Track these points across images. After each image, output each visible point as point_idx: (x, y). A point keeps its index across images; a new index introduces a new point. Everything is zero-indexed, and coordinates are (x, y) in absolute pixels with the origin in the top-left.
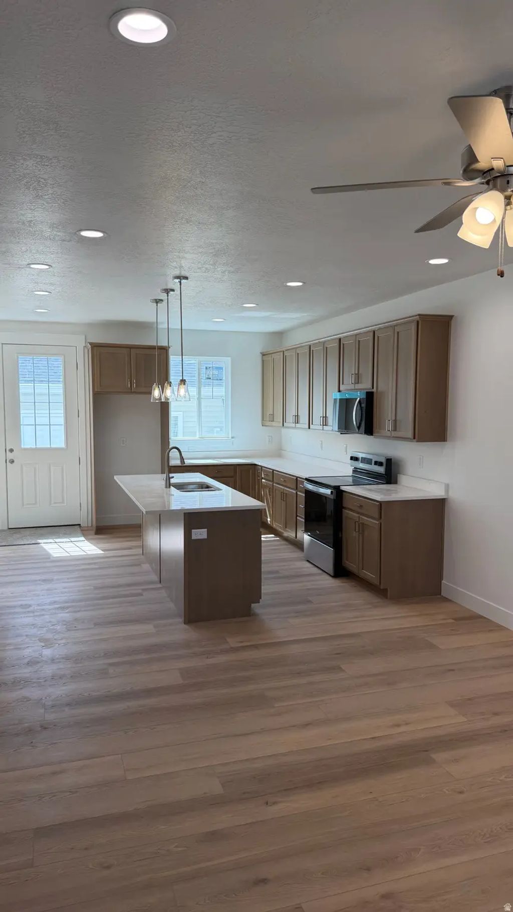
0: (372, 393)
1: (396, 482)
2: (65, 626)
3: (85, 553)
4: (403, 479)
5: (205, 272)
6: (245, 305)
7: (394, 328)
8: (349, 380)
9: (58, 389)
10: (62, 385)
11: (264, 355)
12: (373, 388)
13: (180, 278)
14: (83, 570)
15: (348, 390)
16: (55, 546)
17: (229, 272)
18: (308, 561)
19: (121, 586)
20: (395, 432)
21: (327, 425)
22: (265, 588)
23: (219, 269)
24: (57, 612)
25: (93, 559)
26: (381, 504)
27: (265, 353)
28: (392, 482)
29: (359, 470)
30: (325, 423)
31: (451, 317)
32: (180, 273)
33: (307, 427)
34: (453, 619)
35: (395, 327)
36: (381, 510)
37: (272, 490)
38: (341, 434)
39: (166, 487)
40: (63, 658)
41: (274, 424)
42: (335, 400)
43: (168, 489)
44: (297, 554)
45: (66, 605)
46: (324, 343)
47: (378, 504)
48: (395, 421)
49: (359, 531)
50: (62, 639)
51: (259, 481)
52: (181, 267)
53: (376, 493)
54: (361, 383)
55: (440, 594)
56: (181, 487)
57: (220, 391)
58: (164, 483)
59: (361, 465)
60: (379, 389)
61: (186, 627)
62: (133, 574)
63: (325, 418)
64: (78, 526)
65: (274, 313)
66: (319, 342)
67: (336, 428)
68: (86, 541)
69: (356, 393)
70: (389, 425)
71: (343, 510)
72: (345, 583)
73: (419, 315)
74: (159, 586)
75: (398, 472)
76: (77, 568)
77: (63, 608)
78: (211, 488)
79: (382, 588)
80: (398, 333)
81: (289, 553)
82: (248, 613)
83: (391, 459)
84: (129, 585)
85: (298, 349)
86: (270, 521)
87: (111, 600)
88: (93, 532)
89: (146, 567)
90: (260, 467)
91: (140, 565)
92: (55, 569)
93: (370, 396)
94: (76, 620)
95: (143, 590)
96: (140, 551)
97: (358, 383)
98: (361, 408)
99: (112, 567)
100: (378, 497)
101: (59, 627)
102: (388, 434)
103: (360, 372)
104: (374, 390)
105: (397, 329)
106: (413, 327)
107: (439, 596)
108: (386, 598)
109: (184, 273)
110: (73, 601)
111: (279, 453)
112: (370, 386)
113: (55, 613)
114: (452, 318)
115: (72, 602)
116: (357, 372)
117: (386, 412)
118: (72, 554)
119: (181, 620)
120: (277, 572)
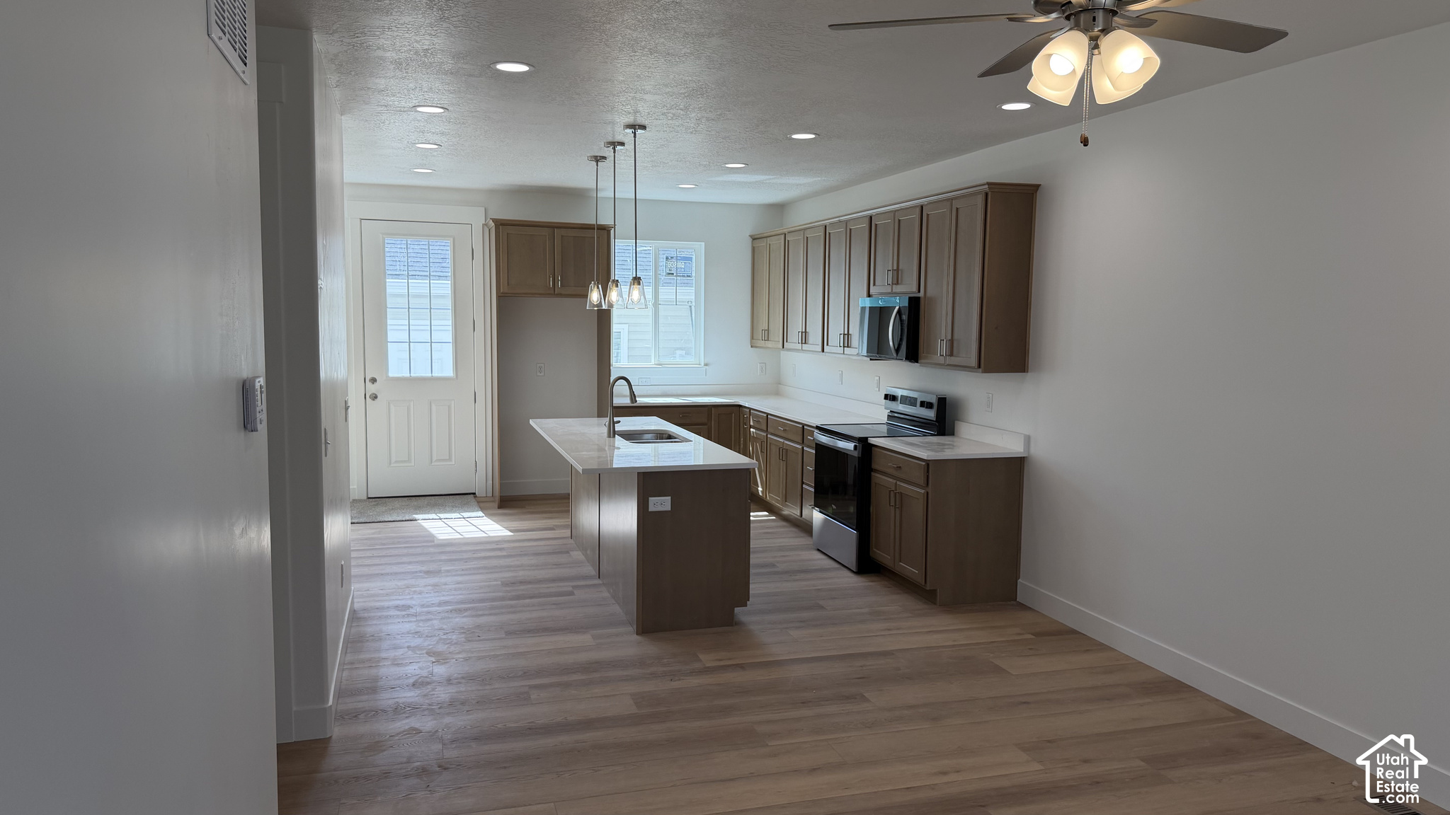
0: (918, 298)
1: (952, 433)
2: (463, 636)
3: (486, 535)
4: (964, 429)
5: (672, 119)
6: (727, 166)
7: (952, 203)
8: (883, 278)
9: (444, 288)
10: (450, 282)
11: (754, 239)
12: (919, 291)
13: (634, 127)
14: (485, 558)
15: (881, 294)
16: (440, 523)
17: (708, 119)
18: (818, 550)
19: (541, 581)
20: (952, 358)
21: (850, 347)
22: (754, 588)
23: (693, 115)
24: (450, 616)
25: (497, 542)
26: (928, 465)
27: (756, 237)
28: (946, 433)
29: (896, 415)
30: (847, 344)
31: (1037, 187)
32: (635, 121)
33: (820, 350)
34: (1032, 634)
35: (953, 201)
36: (928, 472)
37: (766, 444)
38: (871, 360)
39: (609, 436)
40: (463, 678)
41: (769, 344)
42: (863, 309)
43: (612, 439)
44: (803, 540)
45: (463, 606)
46: (847, 222)
47: (924, 463)
48: (952, 341)
49: (895, 505)
50: (459, 653)
51: (747, 432)
52: (636, 112)
53: (920, 448)
54: (901, 284)
55: (1016, 600)
56: (631, 436)
57: (687, 293)
58: (605, 430)
59: (901, 408)
60: (929, 294)
61: (639, 638)
62: (557, 565)
63: (847, 336)
64: (472, 495)
65: (772, 177)
66: (840, 221)
67: (865, 352)
68: (485, 518)
69: (893, 299)
70: (942, 347)
71: (873, 474)
72: (872, 581)
73: (989, 184)
74: (597, 581)
75: (956, 418)
76: (475, 555)
77: (459, 611)
78: (675, 438)
79: (928, 588)
80: (957, 209)
81: (791, 538)
82: (730, 621)
83: (945, 398)
84: (553, 580)
85: (808, 231)
86: (762, 492)
87: (527, 601)
88: (496, 505)
89: (578, 555)
90: (748, 410)
91: (568, 552)
92: (444, 557)
93: (914, 303)
94: (478, 626)
95: (574, 587)
96: (567, 533)
97: (897, 284)
98: (901, 320)
99: (526, 555)
100: (924, 454)
101: (454, 637)
102: (941, 360)
103: (900, 268)
104: (921, 294)
105: (956, 204)
106: (980, 200)
107: (1014, 602)
108: (935, 604)
109: (641, 121)
110: (473, 601)
111: (776, 389)
112: (915, 289)
113: (449, 618)
114: (1038, 189)
115: (470, 603)
116: (895, 268)
117: (938, 327)
118: (467, 536)
119: (631, 629)
120: (773, 565)
